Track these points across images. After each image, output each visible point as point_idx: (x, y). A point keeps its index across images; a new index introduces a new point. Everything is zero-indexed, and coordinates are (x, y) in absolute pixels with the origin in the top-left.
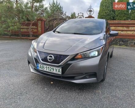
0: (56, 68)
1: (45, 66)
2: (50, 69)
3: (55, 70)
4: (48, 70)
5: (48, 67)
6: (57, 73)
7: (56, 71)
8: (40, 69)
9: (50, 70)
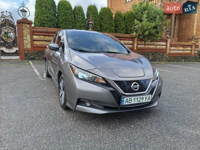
0: (146, 96)
1: (133, 98)
2: (139, 99)
3: (144, 99)
4: (136, 102)
5: (136, 97)
6: (147, 101)
7: (146, 99)
8: (127, 103)
9: (139, 101)
